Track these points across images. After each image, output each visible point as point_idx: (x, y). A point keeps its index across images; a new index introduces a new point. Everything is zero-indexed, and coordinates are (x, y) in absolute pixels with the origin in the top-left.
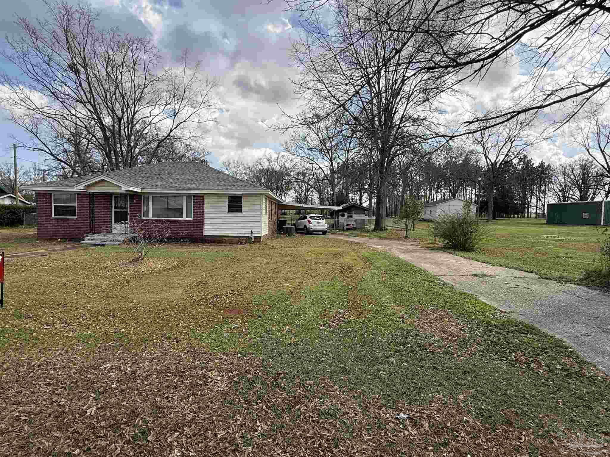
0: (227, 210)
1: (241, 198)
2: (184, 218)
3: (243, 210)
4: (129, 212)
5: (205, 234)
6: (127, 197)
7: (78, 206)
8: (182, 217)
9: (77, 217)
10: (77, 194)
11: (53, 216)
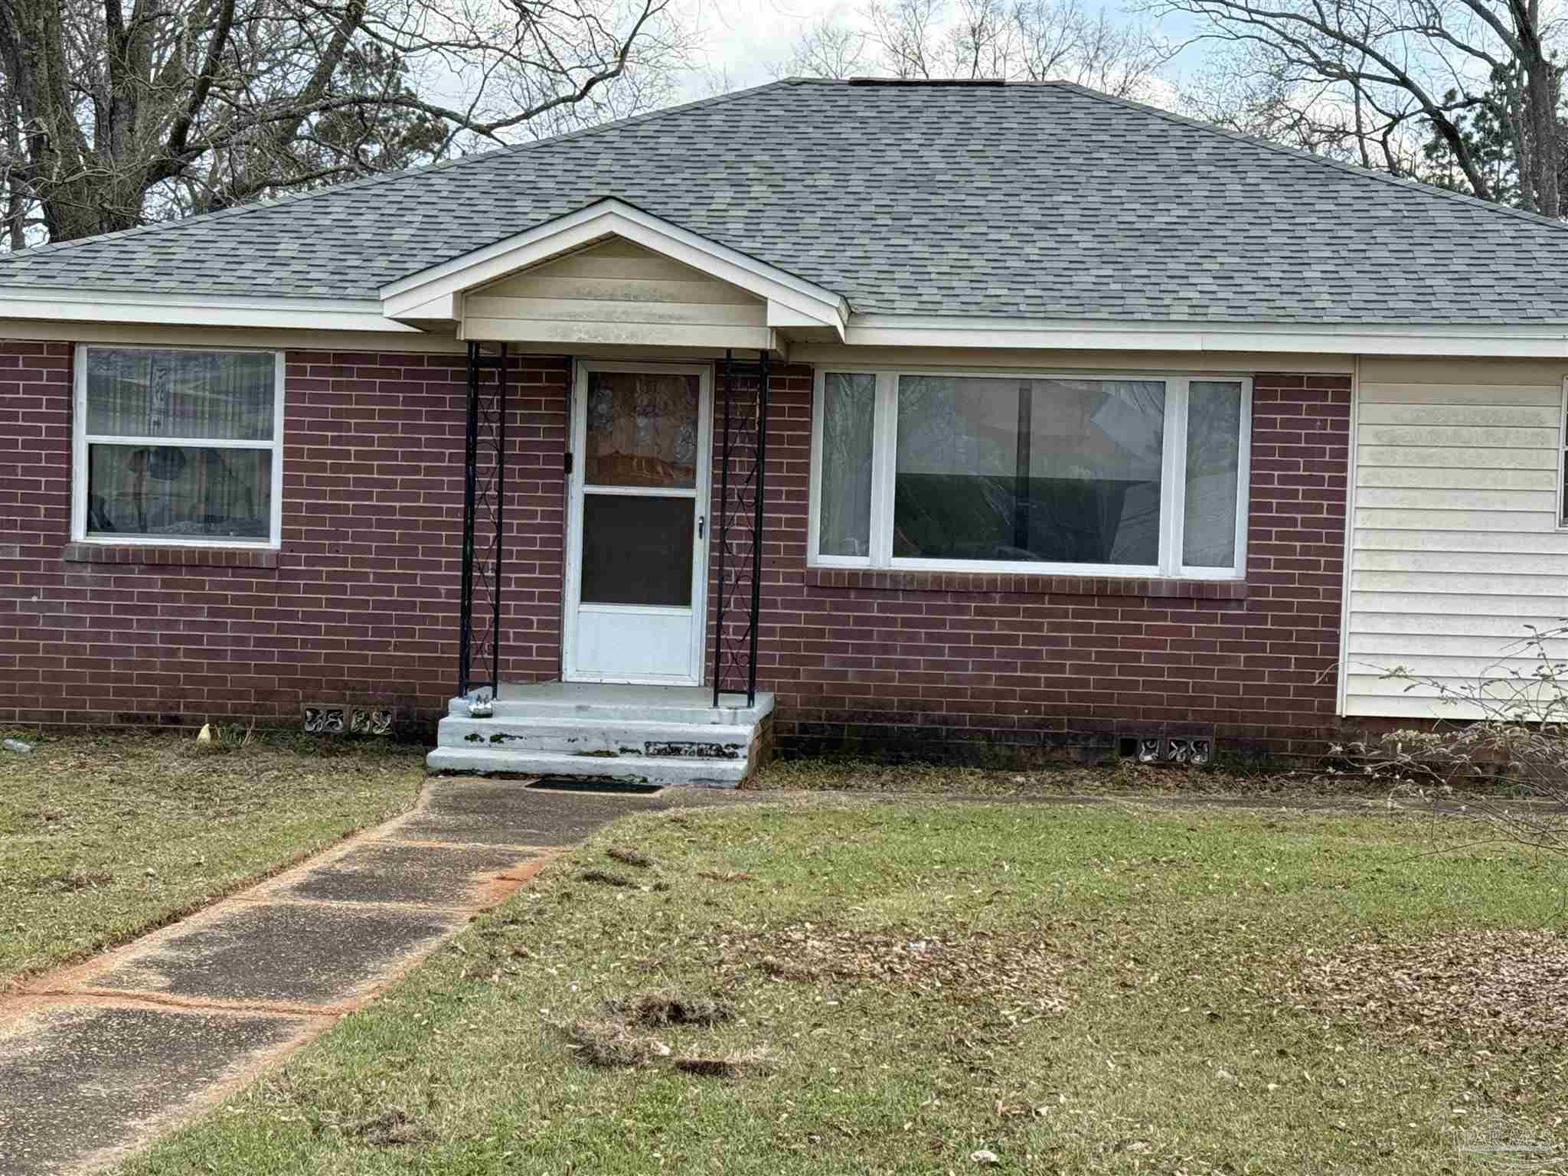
2: (1169, 566)
4: (702, 510)
5: (1346, 707)
6: (694, 382)
7: (287, 452)
8: (1153, 560)
9: (275, 543)
10: (292, 355)
11: (78, 532)
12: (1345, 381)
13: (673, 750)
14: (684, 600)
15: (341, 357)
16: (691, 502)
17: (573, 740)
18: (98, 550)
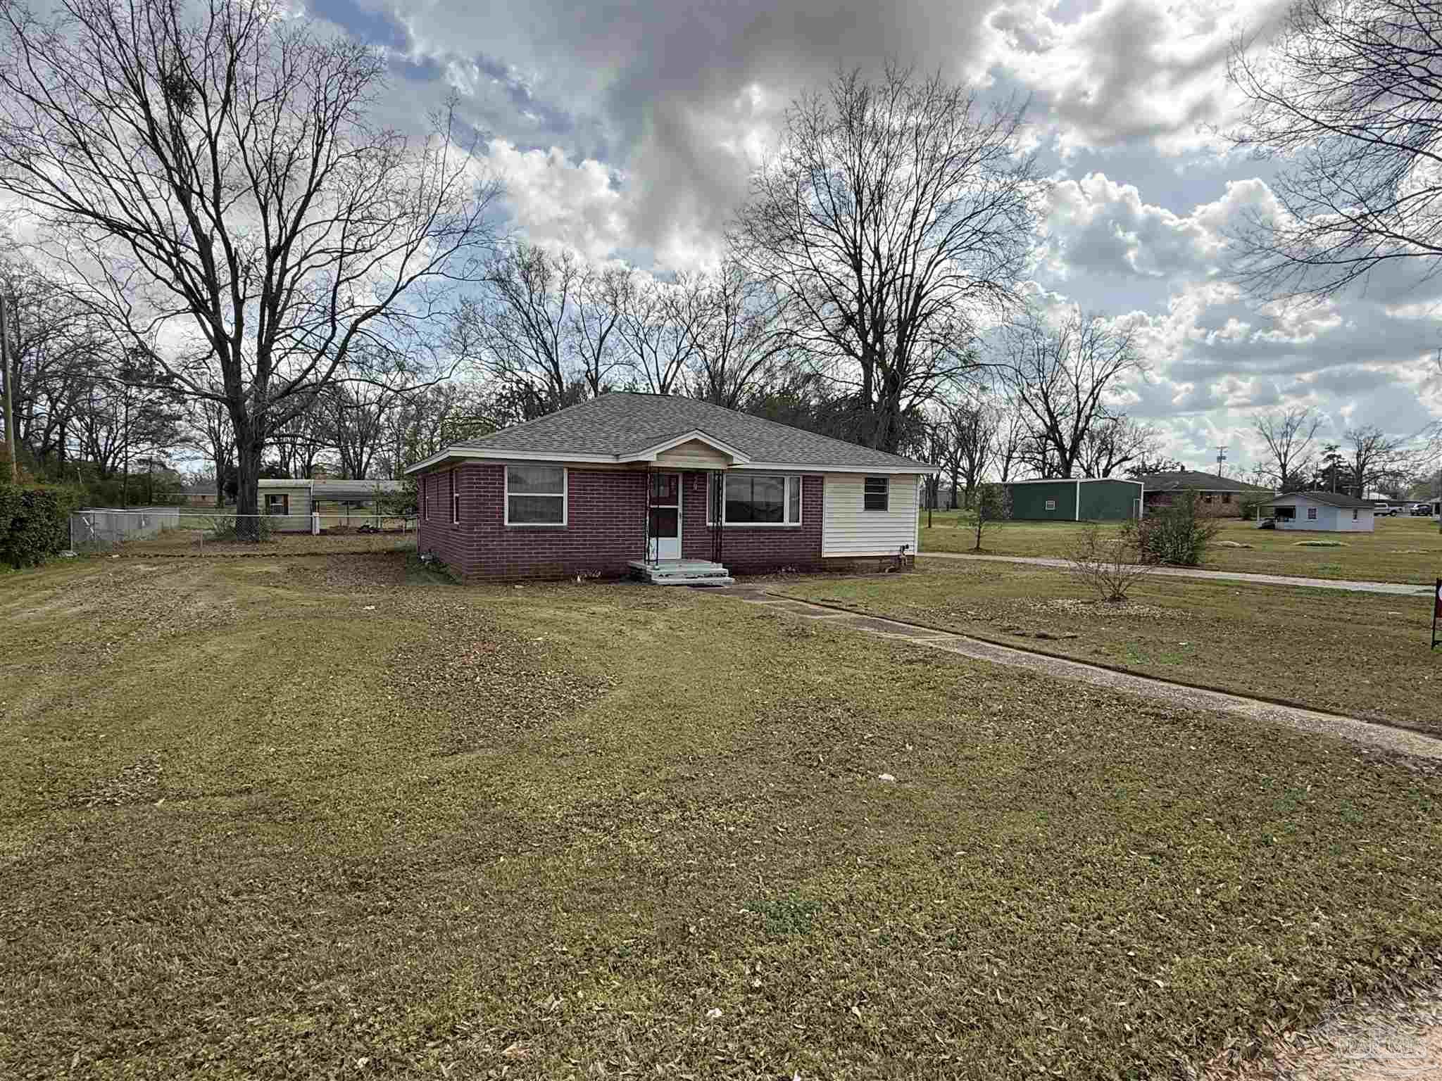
0: (863, 506)
1: (885, 481)
2: (786, 523)
3: (889, 506)
4: (680, 511)
5: (825, 556)
6: (677, 477)
7: (569, 497)
8: (782, 521)
9: (565, 523)
10: (569, 469)
11: (506, 523)
12: (822, 478)
13: (711, 576)
14: (676, 536)
15: (585, 470)
16: (676, 509)
17: (686, 575)
18: (512, 527)
